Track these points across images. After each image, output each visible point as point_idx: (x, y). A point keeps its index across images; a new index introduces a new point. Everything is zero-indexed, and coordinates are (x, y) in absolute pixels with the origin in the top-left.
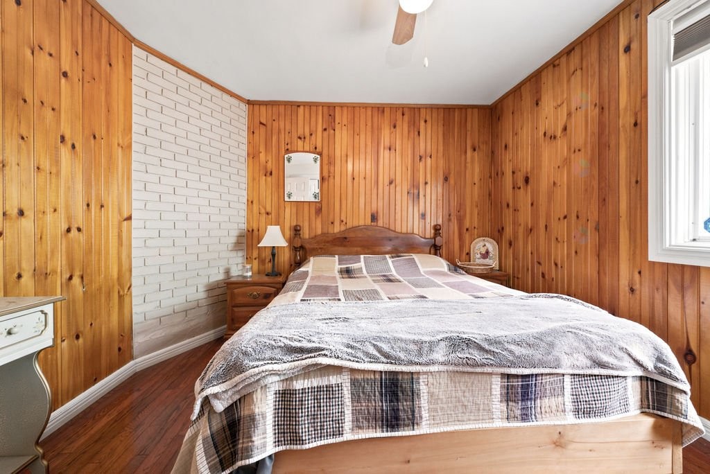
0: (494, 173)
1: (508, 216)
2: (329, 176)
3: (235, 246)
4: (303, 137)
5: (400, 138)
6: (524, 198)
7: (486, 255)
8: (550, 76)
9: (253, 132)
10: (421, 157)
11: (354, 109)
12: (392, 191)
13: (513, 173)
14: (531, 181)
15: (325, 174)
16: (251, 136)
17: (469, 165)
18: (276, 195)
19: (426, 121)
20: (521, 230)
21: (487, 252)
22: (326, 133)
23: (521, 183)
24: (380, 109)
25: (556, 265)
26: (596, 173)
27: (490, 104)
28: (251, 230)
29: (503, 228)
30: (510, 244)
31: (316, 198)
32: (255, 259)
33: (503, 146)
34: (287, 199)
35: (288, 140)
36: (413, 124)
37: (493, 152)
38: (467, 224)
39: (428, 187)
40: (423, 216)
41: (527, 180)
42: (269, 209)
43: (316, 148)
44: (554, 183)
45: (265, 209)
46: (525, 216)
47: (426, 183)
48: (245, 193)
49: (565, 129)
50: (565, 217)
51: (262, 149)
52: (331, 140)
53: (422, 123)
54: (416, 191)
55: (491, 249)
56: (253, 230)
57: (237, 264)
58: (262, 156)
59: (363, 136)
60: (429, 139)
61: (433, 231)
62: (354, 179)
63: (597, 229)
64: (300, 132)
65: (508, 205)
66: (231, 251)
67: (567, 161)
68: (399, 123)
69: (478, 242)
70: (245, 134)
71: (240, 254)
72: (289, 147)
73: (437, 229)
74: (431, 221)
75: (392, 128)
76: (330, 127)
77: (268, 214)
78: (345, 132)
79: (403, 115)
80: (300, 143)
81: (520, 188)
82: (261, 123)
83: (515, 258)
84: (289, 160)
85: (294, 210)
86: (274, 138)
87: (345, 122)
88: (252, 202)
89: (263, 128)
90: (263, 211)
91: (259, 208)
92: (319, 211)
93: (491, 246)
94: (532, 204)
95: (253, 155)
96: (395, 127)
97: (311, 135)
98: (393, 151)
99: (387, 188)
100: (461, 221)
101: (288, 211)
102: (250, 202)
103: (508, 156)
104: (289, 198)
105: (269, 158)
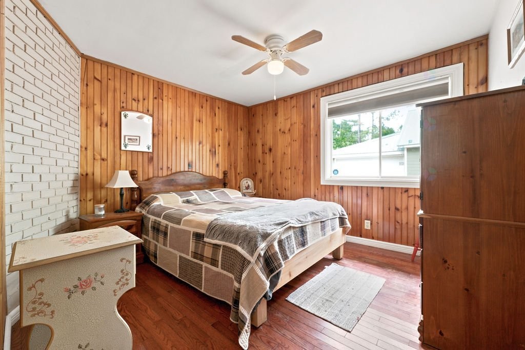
0: (251, 145)
1: (259, 167)
2: (158, 134)
3: (72, 190)
4: (137, 99)
5: (205, 115)
6: (269, 159)
7: (248, 188)
8: (282, 104)
9: (87, 85)
10: (217, 129)
11: (177, 89)
12: (201, 149)
13: (263, 145)
14: (273, 150)
15: (156, 132)
16: (85, 87)
17: (239, 138)
18: (112, 144)
19: (219, 108)
20: (267, 174)
21: (249, 186)
22: (156, 101)
23: (267, 151)
24: (193, 94)
25: (285, 189)
26: (302, 150)
27: (248, 106)
28: (84, 174)
29: (256, 173)
30: (261, 181)
31: (149, 149)
32: (90, 200)
33: (257, 131)
34: (123, 148)
35: (123, 99)
36: (212, 108)
37: (249, 132)
38: (238, 171)
39: (220, 148)
40: (218, 165)
41: (270, 150)
42: (104, 156)
43: (148, 111)
44: (284, 153)
45: (101, 156)
46: (269, 167)
47: (219, 146)
48: (78, 139)
49: (289, 130)
50: (289, 168)
51: (97, 101)
52: (160, 107)
53: (217, 109)
54: (214, 150)
55: (250, 184)
56: (87, 174)
57: (73, 207)
58: (97, 108)
59: (182, 109)
60: (220, 119)
61: (223, 175)
62: (176, 138)
63: (303, 173)
64: (135, 95)
65: (259, 161)
66: (70, 194)
67: (290, 144)
68: (204, 106)
69: (244, 181)
70: (78, 83)
71: (75, 196)
72: (124, 105)
73: (225, 173)
74: (221, 169)
75: (201, 107)
76: (159, 96)
77: (103, 160)
78: (170, 104)
79: (207, 101)
80: (135, 104)
81: (266, 153)
82: (95, 78)
83: (264, 188)
84: (125, 116)
85: (129, 158)
86: (110, 95)
87: (170, 96)
88: (86, 149)
89: (97, 84)
90: (98, 157)
91: (94, 155)
92: (151, 159)
93: (250, 182)
94: (273, 162)
95: (87, 105)
96: (202, 107)
97: (144, 99)
98: (201, 123)
99: (198, 146)
100: (236, 168)
101: (123, 158)
102: (84, 149)
103: (260, 136)
104: (126, 147)
105: (104, 111)
